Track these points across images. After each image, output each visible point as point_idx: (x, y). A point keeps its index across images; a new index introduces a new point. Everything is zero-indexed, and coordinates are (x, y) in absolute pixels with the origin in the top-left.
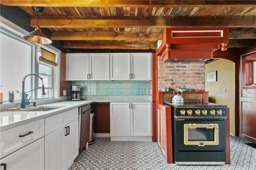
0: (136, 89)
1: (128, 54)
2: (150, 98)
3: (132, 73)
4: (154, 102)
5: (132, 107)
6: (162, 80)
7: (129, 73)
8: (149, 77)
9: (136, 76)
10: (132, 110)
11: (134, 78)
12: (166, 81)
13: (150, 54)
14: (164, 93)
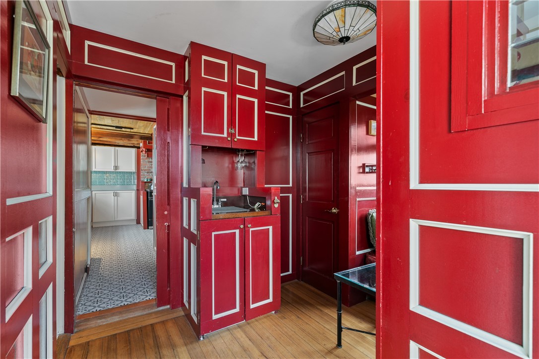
0: (120, 179)
1: (113, 148)
2: (135, 187)
3: (116, 165)
4: (138, 190)
5: (116, 195)
6: (144, 172)
7: (113, 165)
8: (133, 169)
9: (120, 168)
10: (116, 197)
11: (118, 169)
12: (148, 173)
13: (134, 149)
14: (145, 182)
